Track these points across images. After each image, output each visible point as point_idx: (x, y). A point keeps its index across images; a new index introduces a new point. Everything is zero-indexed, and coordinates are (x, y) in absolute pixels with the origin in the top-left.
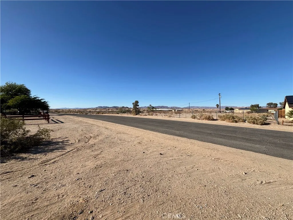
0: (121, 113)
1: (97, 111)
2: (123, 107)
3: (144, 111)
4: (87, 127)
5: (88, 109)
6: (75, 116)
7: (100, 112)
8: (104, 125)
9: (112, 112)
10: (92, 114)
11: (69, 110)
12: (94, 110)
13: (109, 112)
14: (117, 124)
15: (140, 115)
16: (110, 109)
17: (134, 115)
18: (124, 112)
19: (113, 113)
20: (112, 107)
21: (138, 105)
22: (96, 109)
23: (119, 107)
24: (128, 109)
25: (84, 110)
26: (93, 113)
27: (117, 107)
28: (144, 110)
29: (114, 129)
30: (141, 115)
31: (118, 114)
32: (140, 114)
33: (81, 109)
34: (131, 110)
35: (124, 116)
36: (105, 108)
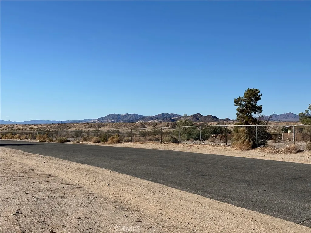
0: (188, 139)
1: (100, 131)
2: (197, 117)
3: (283, 133)
4: (42, 195)
5: (74, 122)
6: (20, 151)
7: (109, 137)
8: (116, 190)
9: (156, 136)
10: (82, 143)
11: (12, 128)
12: (92, 129)
13: (144, 135)
14: (169, 190)
15: (267, 150)
16: (149, 124)
17: (241, 149)
18: (202, 137)
19: (157, 140)
20: (156, 117)
21: (260, 108)
22: (101, 123)
23: (180, 117)
24: (216, 123)
25: (58, 127)
26: (85, 140)
27: (174, 115)
28: (285, 130)
29: (152, 214)
30: (275, 151)
31: (176, 141)
32: (270, 142)
33: (49, 124)
34: (231, 127)
35: (200, 151)
36: (132, 121)
